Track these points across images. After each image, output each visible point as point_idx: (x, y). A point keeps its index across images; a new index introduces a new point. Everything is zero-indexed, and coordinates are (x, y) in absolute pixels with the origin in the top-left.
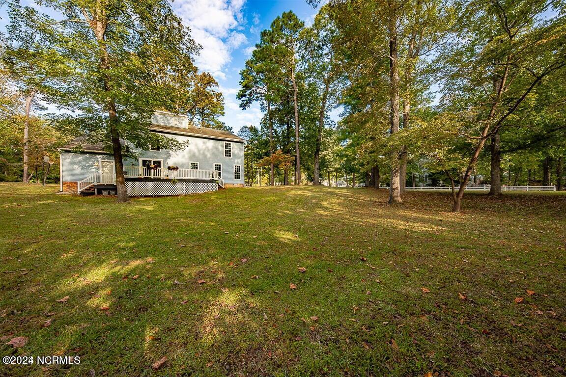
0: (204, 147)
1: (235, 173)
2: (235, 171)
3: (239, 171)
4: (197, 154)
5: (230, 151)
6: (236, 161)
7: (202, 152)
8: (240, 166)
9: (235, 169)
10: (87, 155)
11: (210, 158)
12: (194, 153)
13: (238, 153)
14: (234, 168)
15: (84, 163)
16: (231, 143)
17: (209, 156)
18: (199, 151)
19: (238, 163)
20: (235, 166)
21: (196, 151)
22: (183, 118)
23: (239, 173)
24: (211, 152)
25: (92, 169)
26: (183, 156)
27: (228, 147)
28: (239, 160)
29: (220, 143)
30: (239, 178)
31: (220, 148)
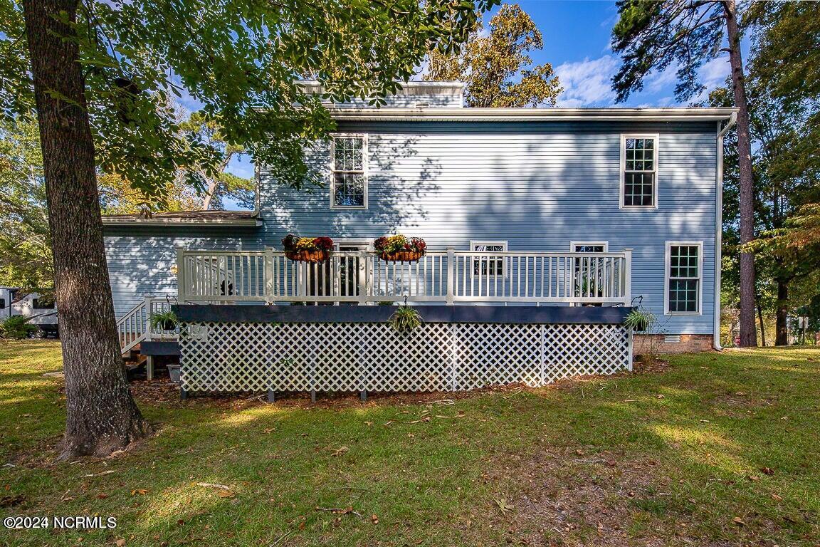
0: (529, 170)
1: (672, 283)
2: (674, 272)
3: (693, 272)
4: (500, 203)
5: (649, 178)
6: (676, 221)
7: (520, 189)
8: (700, 244)
9: (674, 262)
10: (153, 241)
11: (554, 215)
12: (490, 198)
13: (689, 184)
14: (668, 256)
15: (144, 267)
16: (656, 138)
17: (548, 205)
18: (509, 187)
19: (684, 228)
20: (674, 250)
21: (497, 188)
22: (449, 92)
23: (693, 284)
24: (560, 188)
25: (164, 286)
26: (447, 218)
27: (640, 157)
28: (694, 218)
29: (600, 143)
30: (692, 307)
31: (601, 165)
